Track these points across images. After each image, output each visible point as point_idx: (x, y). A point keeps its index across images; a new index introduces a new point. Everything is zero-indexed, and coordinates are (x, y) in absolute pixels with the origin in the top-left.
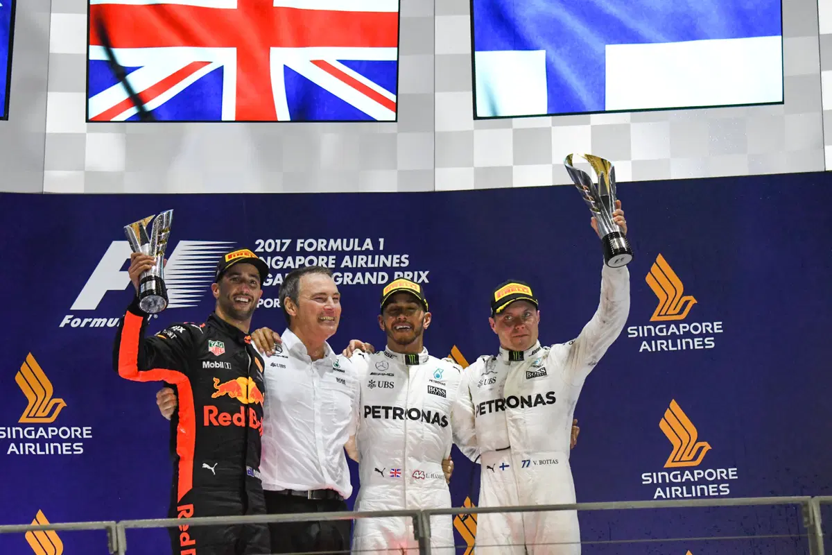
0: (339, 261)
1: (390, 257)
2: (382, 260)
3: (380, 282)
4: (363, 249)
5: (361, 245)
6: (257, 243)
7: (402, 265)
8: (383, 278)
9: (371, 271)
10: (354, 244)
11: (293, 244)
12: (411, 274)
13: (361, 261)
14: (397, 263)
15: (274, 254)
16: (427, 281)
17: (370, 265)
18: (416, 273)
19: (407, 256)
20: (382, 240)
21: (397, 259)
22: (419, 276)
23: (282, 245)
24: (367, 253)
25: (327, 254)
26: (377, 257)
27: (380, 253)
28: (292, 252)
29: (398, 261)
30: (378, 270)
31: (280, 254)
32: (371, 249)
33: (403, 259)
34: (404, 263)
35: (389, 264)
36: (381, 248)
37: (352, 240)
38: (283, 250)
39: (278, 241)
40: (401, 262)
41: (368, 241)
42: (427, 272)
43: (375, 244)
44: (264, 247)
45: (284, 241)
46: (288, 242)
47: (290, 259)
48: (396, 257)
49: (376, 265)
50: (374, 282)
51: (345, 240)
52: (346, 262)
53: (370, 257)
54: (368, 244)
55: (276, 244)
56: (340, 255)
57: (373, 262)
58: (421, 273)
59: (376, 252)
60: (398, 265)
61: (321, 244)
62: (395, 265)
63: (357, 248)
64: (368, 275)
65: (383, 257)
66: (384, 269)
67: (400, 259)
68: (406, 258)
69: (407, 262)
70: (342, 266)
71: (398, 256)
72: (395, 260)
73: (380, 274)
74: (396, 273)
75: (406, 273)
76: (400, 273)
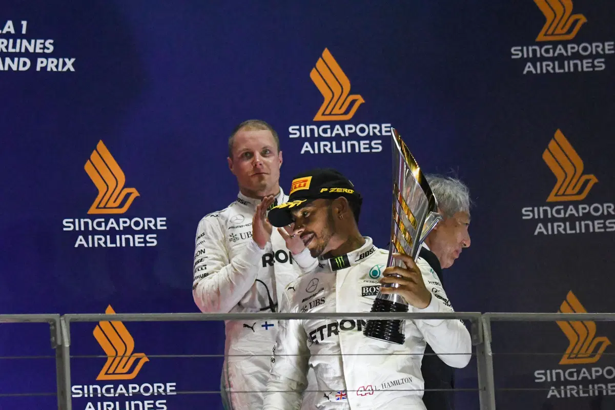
1: (33, 41)
2: (23, 44)
3: (21, 68)
4: (4, 32)
7: (46, 51)
8: (25, 64)
9: (12, 56)
12: (55, 61)
13: (2, 45)
14: (40, 48)
16: (72, 69)
17: (11, 50)
18: (61, 60)
19: (52, 41)
20: (24, 23)
21: (41, 44)
22: (64, 64)
24: (8, 36)
26: (19, 41)
27: (22, 37)
29: (42, 46)
30: (20, 55)
32: (13, 31)
33: (47, 44)
34: (48, 49)
35: (31, 50)
36: (24, 31)
40: (45, 47)
41: (10, 23)
42: (73, 60)
43: (18, 27)
48: (39, 41)
49: (18, 50)
50: (14, 68)
53: (11, 41)
54: (9, 27)
57: (14, 46)
58: (67, 60)
59: (18, 35)
60: (41, 51)
62: (38, 50)
64: (8, 60)
65: (25, 42)
66: (27, 54)
67: (44, 44)
68: (50, 43)
69: (52, 48)
71: (42, 41)
72: (39, 46)
73: (22, 60)
74: (39, 60)
75: (50, 60)
76: (44, 60)
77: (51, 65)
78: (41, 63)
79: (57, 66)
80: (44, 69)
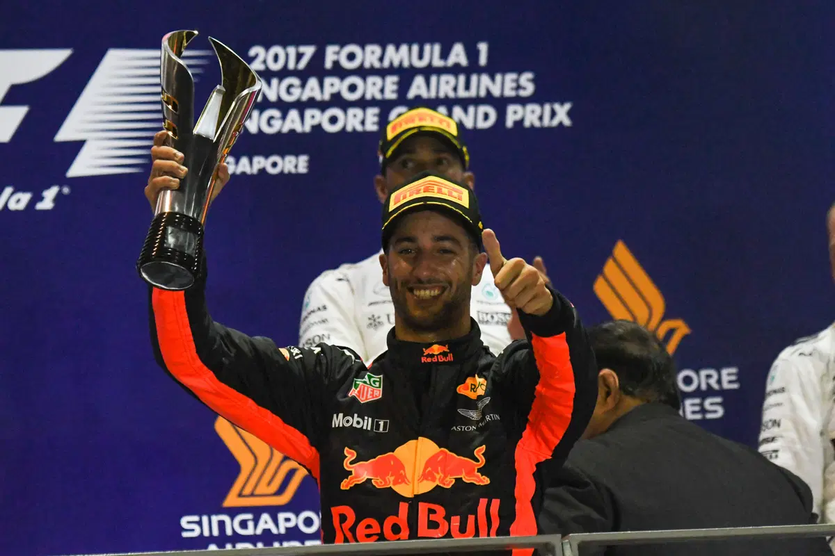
0: (404, 86)
1: (499, 77)
2: (483, 84)
3: (482, 125)
4: (450, 63)
5: (445, 55)
6: (252, 52)
7: (523, 93)
8: (486, 116)
9: (465, 103)
10: (432, 54)
11: (319, 57)
12: (537, 108)
13: (446, 86)
14: (512, 89)
15: (283, 74)
16: (567, 122)
17: (462, 93)
18: (547, 107)
19: (530, 76)
20: (483, 48)
21: (512, 81)
22: (553, 114)
23: (299, 56)
24: (456, 70)
25: (382, 73)
26: (474, 78)
27: (480, 71)
28: (316, 69)
29: (514, 85)
30: (477, 101)
31: (295, 73)
32: (464, 62)
33: (523, 82)
34: (525, 89)
35: (496, 92)
36: (483, 60)
37: (427, 48)
38: (302, 64)
39: (292, 51)
40: (519, 87)
41: (458, 47)
42: (567, 106)
43: (471, 54)
44: (265, 62)
45: (302, 49)
46: (309, 51)
47: (313, 82)
48: (509, 76)
49: (473, 93)
50: (469, 124)
51: (415, 48)
52: (418, 87)
53: (462, 78)
54: (458, 55)
55: (287, 55)
56: (406, 75)
57: (467, 87)
58: (557, 107)
59: (473, 68)
60: (513, 93)
61: (370, 55)
62: (508, 93)
63: (438, 63)
64: (457, 111)
65: (485, 79)
66: (489, 99)
67: (517, 81)
68: (528, 80)
69: (530, 88)
70: (411, 94)
71: (514, 76)
72: (509, 84)
73: (482, 109)
74: (511, 109)
75: (530, 107)
76: (518, 108)
77: (532, 115)
78: (513, 114)
79: (541, 118)
80: (519, 124)
